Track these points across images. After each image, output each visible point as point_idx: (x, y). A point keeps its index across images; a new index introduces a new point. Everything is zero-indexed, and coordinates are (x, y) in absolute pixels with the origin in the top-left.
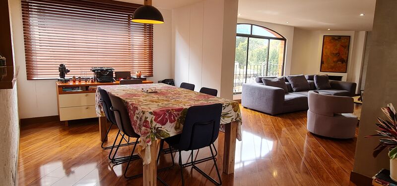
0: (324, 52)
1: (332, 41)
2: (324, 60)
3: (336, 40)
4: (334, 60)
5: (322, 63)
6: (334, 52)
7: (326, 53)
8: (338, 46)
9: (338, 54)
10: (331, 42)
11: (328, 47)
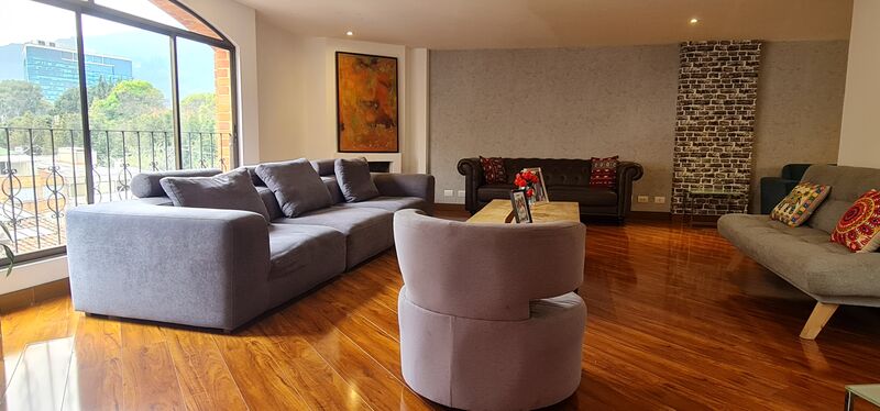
0: (342, 98)
1: (358, 67)
2: (345, 120)
3: (367, 65)
4: (368, 119)
5: (340, 127)
6: (365, 98)
7: (347, 101)
8: (374, 82)
9: (375, 104)
10: (355, 72)
11: (350, 84)
